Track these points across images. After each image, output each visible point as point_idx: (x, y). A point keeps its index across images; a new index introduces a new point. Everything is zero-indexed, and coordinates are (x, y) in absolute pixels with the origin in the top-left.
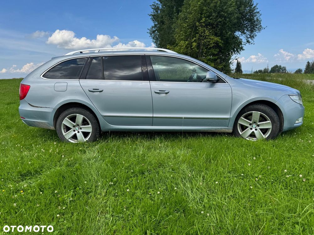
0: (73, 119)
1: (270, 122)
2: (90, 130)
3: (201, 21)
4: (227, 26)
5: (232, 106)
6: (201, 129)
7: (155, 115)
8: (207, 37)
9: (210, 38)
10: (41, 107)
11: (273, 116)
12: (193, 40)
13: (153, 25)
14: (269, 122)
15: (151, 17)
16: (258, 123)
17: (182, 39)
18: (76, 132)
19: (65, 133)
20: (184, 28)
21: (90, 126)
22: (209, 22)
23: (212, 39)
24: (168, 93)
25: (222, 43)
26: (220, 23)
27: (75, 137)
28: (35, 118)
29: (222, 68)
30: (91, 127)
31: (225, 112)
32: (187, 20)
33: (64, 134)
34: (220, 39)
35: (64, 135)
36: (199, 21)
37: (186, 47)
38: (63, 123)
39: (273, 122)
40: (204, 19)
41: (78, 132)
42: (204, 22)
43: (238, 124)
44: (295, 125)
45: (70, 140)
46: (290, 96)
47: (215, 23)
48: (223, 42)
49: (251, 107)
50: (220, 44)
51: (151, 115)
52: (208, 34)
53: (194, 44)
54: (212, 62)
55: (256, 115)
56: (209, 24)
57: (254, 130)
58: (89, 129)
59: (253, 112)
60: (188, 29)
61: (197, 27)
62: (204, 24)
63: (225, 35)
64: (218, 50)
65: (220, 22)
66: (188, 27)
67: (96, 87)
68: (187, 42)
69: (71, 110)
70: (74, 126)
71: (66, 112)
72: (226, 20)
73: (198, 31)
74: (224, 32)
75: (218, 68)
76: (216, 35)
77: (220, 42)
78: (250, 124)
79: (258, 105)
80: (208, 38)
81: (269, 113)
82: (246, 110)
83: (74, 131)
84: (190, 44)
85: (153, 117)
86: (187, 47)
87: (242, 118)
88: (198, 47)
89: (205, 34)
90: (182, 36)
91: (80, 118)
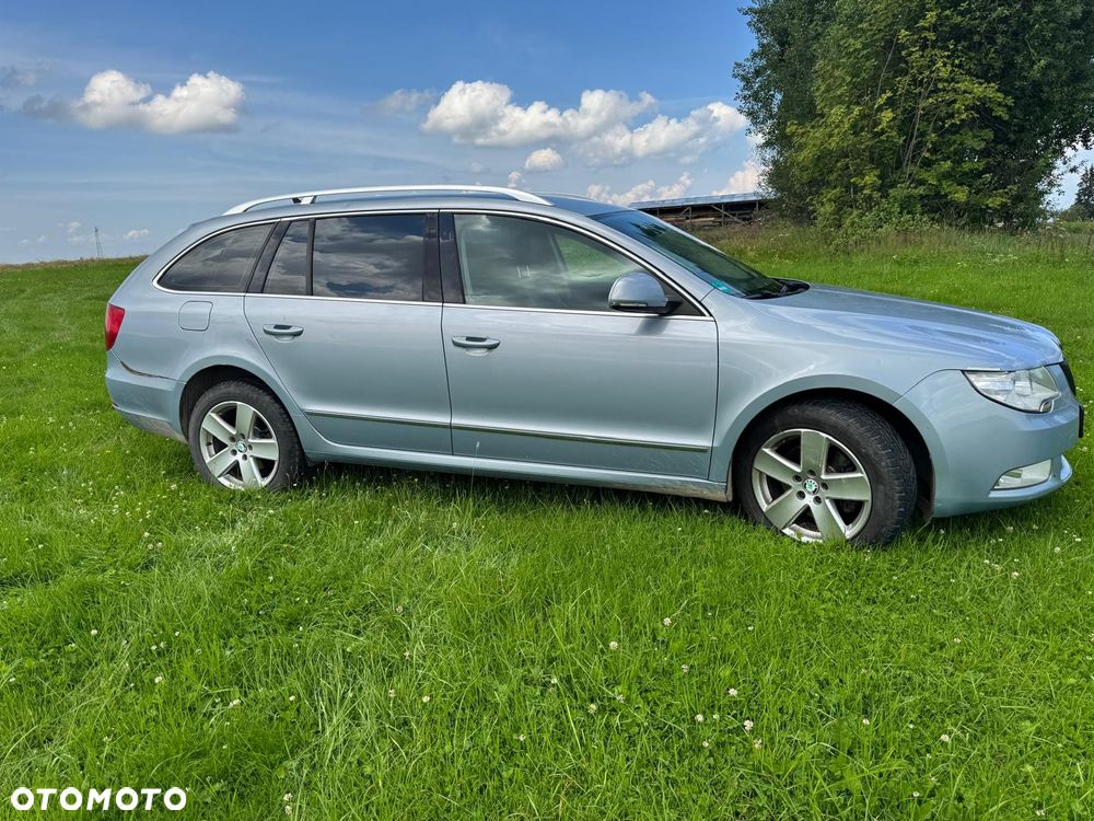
0: (230, 416)
1: (865, 475)
2: (273, 455)
3: (921, 23)
4: (1033, 37)
5: (718, 402)
6: (614, 479)
7: (458, 421)
8: (940, 86)
9: (955, 90)
10: (150, 376)
11: (876, 454)
12: (881, 101)
13: (757, 48)
14: (859, 475)
15: (748, 18)
16: (823, 477)
17: (839, 100)
18: (239, 457)
19: (211, 456)
20: (849, 54)
21: (273, 441)
22: (957, 26)
23: (965, 92)
24: (495, 346)
25: (1006, 105)
26: (1003, 27)
27: (235, 471)
28: (139, 408)
29: (1003, 205)
30: (274, 444)
31: (694, 424)
32: (865, 25)
33: (208, 460)
34: (998, 91)
35: (207, 462)
36: (911, 22)
37: (853, 126)
38: (203, 426)
39: (875, 478)
40: (931, 16)
41: (245, 457)
42: (934, 28)
43: (754, 472)
44: (993, 494)
45: (222, 480)
46: (972, 377)
47: (982, 29)
48: (1010, 101)
49: (795, 411)
50: (1001, 112)
51: (443, 419)
52: (944, 73)
53: (888, 115)
54: (961, 184)
55: (815, 442)
56: (959, 34)
57: (809, 500)
58: (270, 449)
59: (802, 430)
60: (867, 58)
61: (903, 47)
62: (931, 36)
63: (1026, 74)
64: (989, 134)
65: (1004, 20)
66: (865, 52)
67: (284, 318)
68: (856, 110)
69: (222, 389)
70: (233, 439)
71: (209, 395)
72: (1030, 12)
73: (907, 62)
74: (1019, 59)
75: (987, 205)
76: (984, 75)
77: (999, 104)
78: (797, 478)
79: (823, 406)
80: (944, 90)
81: (858, 443)
82: (777, 422)
83: (234, 452)
84: (869, 118)
85: (450, 427)
86: (856, 129)
87: (767, 451)
88: (905, 124)
89: (933, 75)
90: (840, 85)
91: (246, 412)
